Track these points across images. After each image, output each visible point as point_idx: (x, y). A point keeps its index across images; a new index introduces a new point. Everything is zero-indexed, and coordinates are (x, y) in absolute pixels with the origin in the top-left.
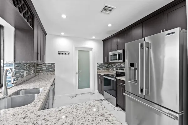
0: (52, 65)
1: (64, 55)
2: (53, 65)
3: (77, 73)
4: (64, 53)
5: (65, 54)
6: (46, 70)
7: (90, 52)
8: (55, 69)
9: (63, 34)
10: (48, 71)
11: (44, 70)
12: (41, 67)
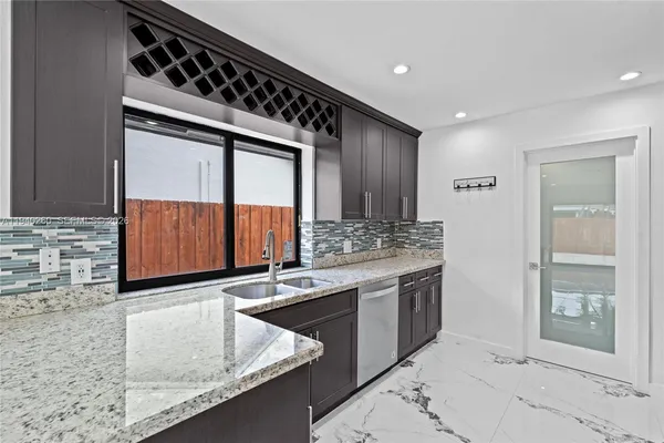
0: (435, 229)
1: (474, 193)
2: (439, 227)
3: (533, 266)
4: (473, 183)
5: (480, 186)
6: (418, 241)
7: (617, 159)
8: (444, 241)
9: (461, 115)
10: (423, 246)
11: (413, 243)
12: (407, 232)
